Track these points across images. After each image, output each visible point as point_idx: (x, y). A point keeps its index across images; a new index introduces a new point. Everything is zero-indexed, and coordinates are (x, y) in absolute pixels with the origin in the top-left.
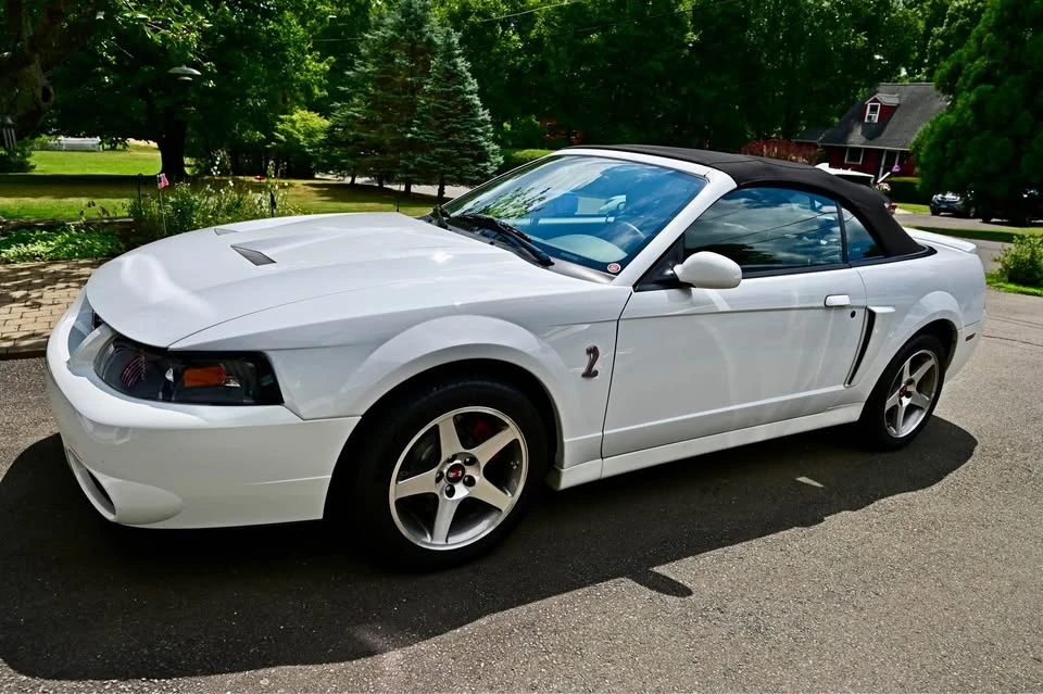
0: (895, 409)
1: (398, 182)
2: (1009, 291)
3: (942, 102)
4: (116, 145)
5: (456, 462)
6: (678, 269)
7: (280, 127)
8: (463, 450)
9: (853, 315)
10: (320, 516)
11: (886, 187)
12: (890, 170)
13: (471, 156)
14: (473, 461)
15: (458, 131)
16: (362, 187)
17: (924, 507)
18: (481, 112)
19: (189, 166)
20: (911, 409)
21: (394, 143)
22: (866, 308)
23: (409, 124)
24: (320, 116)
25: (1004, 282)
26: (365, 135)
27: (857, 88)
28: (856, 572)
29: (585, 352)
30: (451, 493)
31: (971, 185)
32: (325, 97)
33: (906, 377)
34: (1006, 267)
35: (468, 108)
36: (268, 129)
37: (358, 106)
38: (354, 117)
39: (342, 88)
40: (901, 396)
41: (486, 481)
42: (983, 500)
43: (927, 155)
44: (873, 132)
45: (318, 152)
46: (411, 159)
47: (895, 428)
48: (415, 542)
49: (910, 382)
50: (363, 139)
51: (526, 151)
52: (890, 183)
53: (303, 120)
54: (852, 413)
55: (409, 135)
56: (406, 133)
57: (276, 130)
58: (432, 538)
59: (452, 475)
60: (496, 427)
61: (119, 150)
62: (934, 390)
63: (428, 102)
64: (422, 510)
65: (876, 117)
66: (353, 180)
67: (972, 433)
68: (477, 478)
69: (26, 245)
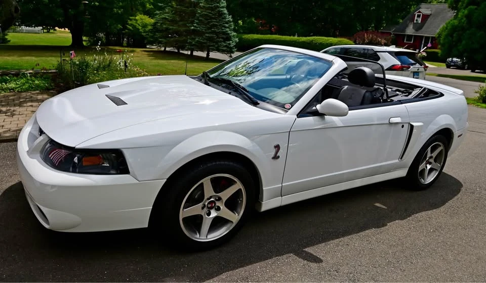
0: (423, 170)
1: (187, 50)
2: (482, 107)
3: (451, 14)
4: (50, 30)
5: (212, 199)
6: (318, 107)
7: (130, 22)
8: (215, 194)
9: (403, 126)
10: (147, 226)
11: (424, 54)
12: (426, 46)
13: (222, 38)
14: (220, 199)
15: (216, 26)
16: (169, 52)
17: (436, 219)
18: (228, 17)
19: (85, 41)
20: (431, 170)
21: (186, 31)
22: (409, 123)
23: (192, 22)
24: (149, 17)
25: (481, 103)
26: (171, 27)
27: (411, 6)
28: (403, 252)
29: (273, 147)
30: (209, 214)
31: (466, 54)
32: (152, 8)
33: (429, 155)
34: (481, 96)
35: (221, 14)
36: (124, 24)
37: (168, 13)
38: (166, 18)
39: (160, 4)
40: (426, 164)
41: (226, 208)
42: (465, 215)
43: (444, 39)
44: (418, 27)
45: (148, 35)
46: (194, 39)
47: (424, 179)
48: (191, 237)
49: (431, 157)
50: (170, 29)
51: (249, 35)
52: (426, 52)
53: (141, 19)
54: (402, 173)
55: (192, 28)
56: (191, 26)
57: (128, 24)
58: (200, 236)
59: (209, 206)
60: (231, 183)
61: (51, 33)
62: (443, 161)
63: (202, 12)
64: (195, 223)
65: (420, 20)
66: (165, 49)
67: (461, 181)
68: (221, 207)
69: (6, 83)
